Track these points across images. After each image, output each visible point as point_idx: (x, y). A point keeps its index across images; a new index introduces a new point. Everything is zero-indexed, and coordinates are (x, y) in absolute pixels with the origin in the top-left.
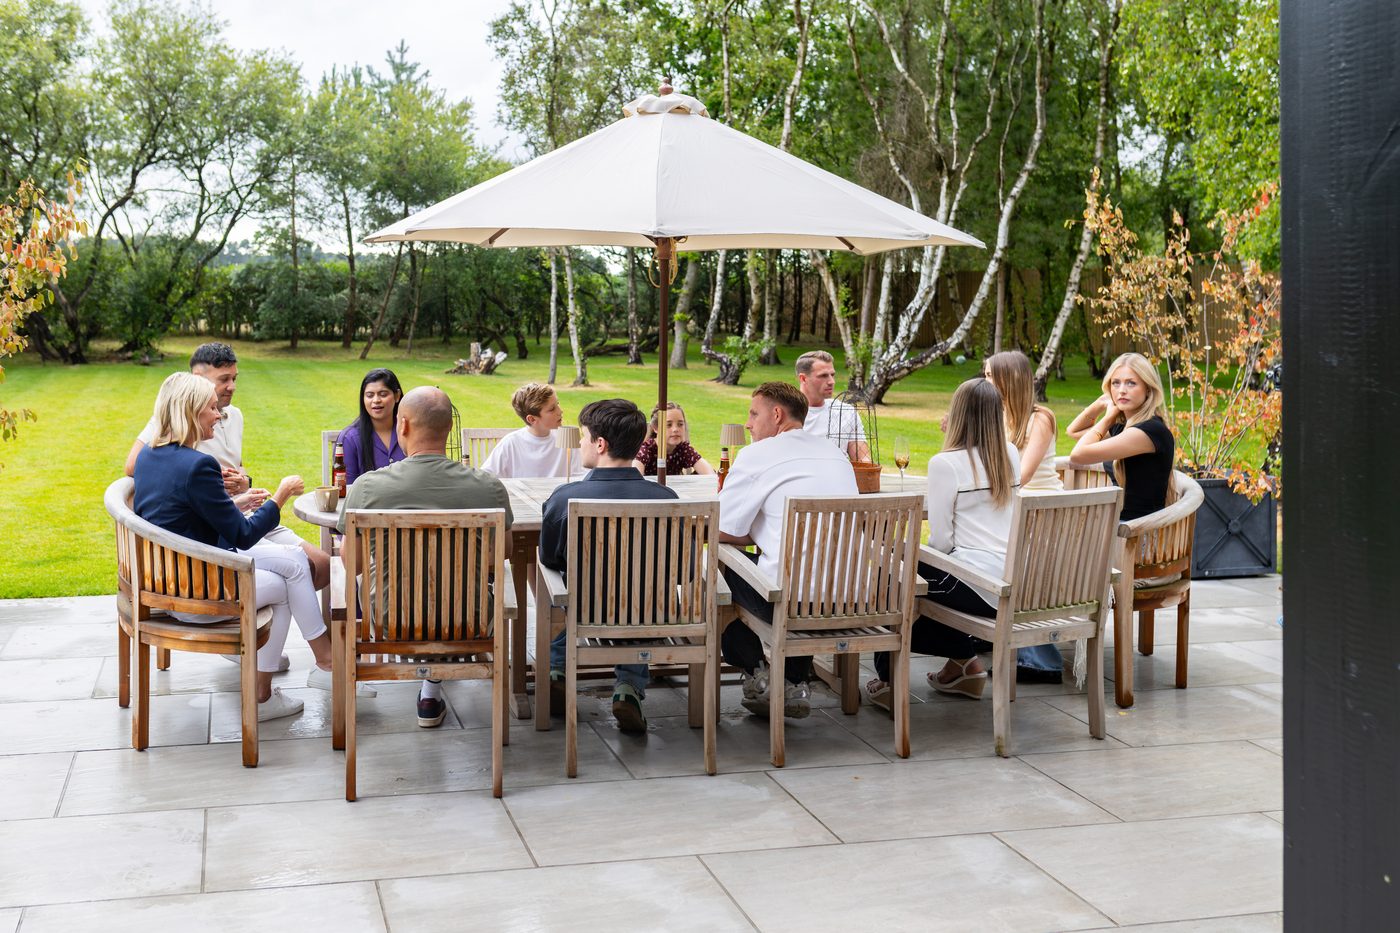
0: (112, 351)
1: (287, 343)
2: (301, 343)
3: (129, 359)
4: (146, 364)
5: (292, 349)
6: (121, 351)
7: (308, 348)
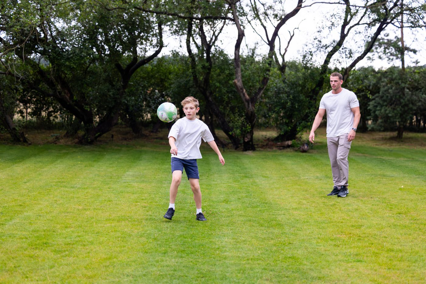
0: (269, 139)
1: (395, 134)
2: (405, 134)
3: (289, 146)
4: (304, 151)
5: (399, 139)
6: (277, 139)
7: (410, 138)
